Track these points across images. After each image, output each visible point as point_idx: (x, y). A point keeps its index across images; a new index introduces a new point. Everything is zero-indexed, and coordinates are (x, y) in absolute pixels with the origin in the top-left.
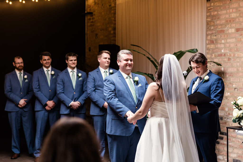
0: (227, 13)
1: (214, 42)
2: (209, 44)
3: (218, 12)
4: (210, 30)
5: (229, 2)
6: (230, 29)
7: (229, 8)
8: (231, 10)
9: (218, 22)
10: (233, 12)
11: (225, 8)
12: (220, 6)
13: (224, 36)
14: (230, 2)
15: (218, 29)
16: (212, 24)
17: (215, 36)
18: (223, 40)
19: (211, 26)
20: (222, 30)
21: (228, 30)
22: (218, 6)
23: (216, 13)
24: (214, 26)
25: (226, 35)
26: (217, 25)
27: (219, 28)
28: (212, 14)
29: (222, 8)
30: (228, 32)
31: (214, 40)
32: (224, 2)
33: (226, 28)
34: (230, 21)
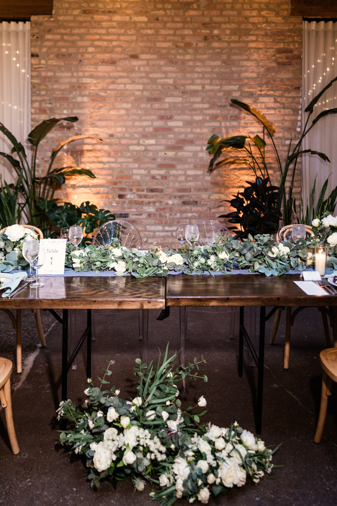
0: (72, 77)
1: (48, 112)
2: (36, 113)
3: (55, 73)
4: (39, 95)
5: (77, 63)
6: (79, 96)
7: (78, 71)
8: (81, 74)
9: (55, 86)
10: (84, 77)
11: (69, 70)
12: (60, 67)
13: (68, 105)
14: (79, 64)
15: (54, 96)
16: (42, 88)
17: (50, 104)
18: (65, 109)
19: (40, 90)
20: (63, 98)
21: (75, 98)
22: (55, 66)
23: (50, 74)
24: (47, 90)
25: (71, 104)
26: (53, 90)
27: (58, 94)
28: (43, 74)
29: (63, 69)
30: (74, 100)
31: (46, 109)
32: (66, 62)
33: (71, 96)
34: (79, 87)
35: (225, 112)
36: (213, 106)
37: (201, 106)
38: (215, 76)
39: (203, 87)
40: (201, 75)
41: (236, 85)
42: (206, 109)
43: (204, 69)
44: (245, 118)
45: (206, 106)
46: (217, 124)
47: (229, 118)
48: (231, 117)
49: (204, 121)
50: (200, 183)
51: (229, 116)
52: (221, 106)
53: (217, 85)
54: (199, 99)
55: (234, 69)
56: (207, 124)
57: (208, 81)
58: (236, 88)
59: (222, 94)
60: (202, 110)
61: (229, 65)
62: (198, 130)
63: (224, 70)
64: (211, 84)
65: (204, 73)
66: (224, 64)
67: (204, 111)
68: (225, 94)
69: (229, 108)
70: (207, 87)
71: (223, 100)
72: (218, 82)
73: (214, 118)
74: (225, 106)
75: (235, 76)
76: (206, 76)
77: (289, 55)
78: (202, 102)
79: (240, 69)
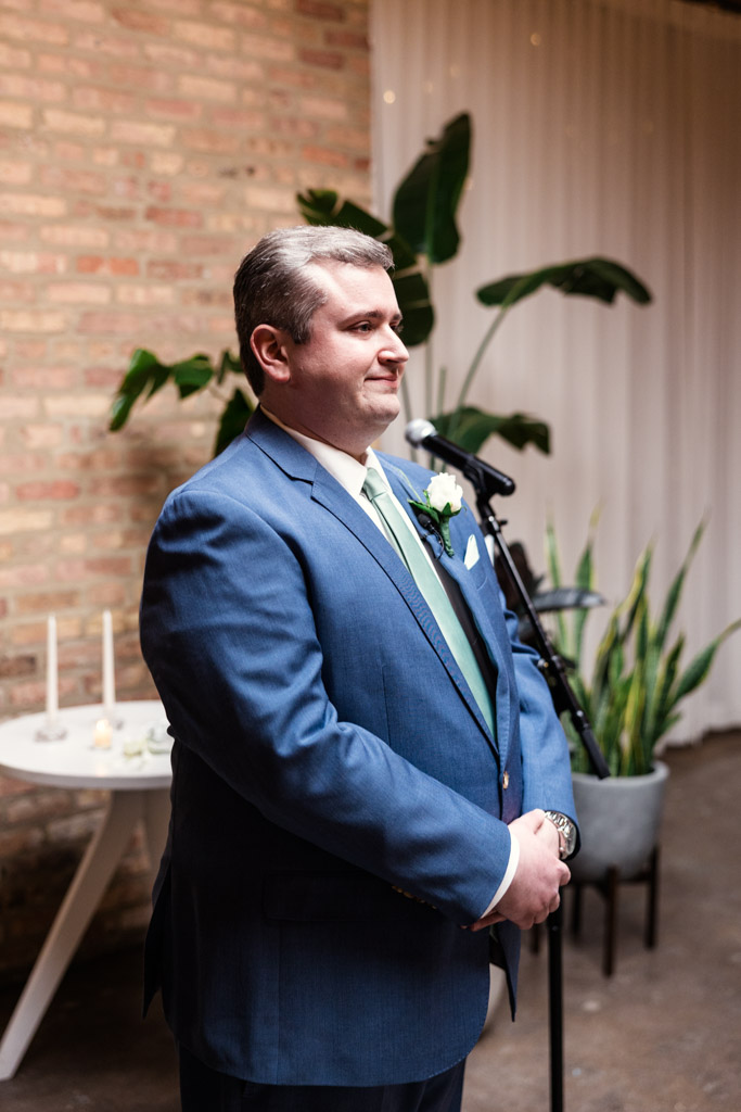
35: (126, 240)
36: (81, 208)
37: (30, 205)
38: (83, 70)
39: (38, 117)
40: (25, 58)
41: (163, 123)
42: (53, 221)
43: (34, 31)
44: (199, 270)
45: (53, 206)
46: (96, 295)
47: (143, 267)
48: (152, 264)
49: (46, 278)
50: (41, 570)
51: (143, 260)
52: (110, 214)
53: (92, 115)
54: (21, 173)
55: (154, 50)
56: (57, 294)
57: (56, 91)
58: (161, 135)
59: (111, 158)
60: (34, 223)
61: (134, 26)
62: (23, 323)
63: (116, 50)
64: (68, 107)
65: (37, 48)
66: (114, 23)
67: (46, 232)
68: (124, 161)
69: (142, 224)
70: (55, 119)
71: (121, 187)
72: (94, 99)
73: (87, 264)
74: (125, 215)
75: (161, 82)
76: (49, 64)
77: (334, 26)
78: (34, 188)
79: (175, 52)
